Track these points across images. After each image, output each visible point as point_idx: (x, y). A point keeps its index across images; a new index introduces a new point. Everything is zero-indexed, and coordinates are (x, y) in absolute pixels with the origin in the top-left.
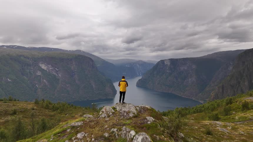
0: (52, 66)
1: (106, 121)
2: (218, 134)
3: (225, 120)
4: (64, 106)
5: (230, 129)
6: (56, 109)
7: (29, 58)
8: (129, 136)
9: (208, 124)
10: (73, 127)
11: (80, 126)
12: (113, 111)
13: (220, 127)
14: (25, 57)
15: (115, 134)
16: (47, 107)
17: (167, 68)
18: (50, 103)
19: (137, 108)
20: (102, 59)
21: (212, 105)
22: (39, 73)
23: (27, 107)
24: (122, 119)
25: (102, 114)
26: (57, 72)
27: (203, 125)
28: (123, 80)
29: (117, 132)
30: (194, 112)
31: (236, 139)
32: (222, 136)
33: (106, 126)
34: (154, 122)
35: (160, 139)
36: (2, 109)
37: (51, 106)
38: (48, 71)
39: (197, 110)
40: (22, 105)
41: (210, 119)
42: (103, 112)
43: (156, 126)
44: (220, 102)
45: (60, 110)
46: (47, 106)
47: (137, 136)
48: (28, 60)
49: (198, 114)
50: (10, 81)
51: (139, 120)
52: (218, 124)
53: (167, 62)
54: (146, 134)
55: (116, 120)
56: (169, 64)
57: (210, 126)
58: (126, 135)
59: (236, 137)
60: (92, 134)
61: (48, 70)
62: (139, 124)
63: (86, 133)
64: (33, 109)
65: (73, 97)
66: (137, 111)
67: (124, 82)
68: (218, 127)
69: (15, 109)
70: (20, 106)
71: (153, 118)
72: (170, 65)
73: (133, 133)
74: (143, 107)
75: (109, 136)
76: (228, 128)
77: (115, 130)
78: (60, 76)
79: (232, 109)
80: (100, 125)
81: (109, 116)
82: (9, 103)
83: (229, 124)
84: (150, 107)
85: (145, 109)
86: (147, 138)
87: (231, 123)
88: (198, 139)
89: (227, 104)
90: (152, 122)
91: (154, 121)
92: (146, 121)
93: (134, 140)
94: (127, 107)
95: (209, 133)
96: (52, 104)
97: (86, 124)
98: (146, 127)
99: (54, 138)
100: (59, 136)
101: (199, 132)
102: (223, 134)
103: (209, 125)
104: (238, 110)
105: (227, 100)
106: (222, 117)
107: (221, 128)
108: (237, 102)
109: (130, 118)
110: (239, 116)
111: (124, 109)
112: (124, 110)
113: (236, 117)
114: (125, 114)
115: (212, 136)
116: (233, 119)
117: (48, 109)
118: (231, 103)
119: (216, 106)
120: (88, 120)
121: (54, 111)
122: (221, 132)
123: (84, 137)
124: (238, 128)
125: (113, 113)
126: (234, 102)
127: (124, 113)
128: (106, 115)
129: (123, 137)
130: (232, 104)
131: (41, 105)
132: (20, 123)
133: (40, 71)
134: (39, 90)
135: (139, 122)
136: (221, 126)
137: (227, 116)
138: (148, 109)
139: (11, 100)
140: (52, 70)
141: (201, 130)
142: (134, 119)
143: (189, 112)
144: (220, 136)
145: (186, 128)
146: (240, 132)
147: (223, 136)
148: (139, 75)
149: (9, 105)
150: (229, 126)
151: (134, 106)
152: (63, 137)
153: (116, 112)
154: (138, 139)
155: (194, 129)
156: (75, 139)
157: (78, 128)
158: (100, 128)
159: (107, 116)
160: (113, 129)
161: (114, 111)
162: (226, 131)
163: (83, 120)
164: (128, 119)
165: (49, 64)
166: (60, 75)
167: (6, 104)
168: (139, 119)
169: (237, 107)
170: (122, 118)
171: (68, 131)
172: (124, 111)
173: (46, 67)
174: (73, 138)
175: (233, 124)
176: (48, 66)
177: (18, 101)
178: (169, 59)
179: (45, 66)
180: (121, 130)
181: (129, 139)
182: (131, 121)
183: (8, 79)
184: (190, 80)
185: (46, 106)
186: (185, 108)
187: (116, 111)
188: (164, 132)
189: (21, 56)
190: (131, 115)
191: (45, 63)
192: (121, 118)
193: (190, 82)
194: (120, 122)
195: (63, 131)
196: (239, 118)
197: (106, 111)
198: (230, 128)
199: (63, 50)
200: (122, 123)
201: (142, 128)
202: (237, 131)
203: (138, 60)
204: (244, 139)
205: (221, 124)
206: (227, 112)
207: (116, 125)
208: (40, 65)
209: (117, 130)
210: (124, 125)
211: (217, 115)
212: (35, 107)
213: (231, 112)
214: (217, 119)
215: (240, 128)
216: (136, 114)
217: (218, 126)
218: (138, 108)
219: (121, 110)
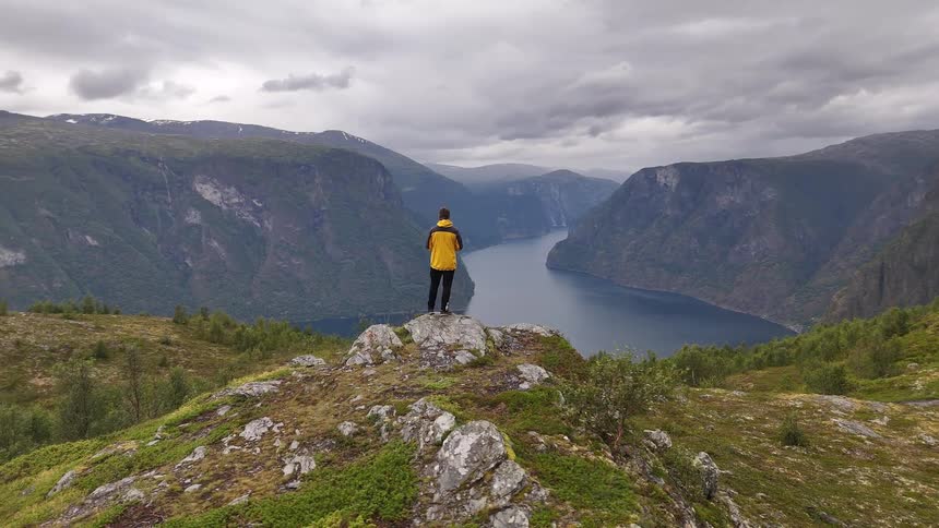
0: (240, 190)
1: (364, 380)
2: (830, 442)
3: (870, 392)
4: (279, 333)
5: (883, 426)
6: (248, 343)
7: (158, 161)
8: (427, 432)
9: (799, 405)
10: (241, 399)
11: (265, 395)
12: (397, 342)
13: (845, 417)
14: (143, 159)
15: (379, 428)
16: (216, 338)
17: (667, 200)
18: (227, 324)
19: (493, 331)
20: (422, 166)
21: (830, 337)
22: (194, 217)
23: (144, 336)
24: (423, 372)
25: (354, 353)
26: (257, 211)
27: (776, 407)
28: (441, 223)
29: (387, 419)
30: (759, 365)
31: (900, 464)
32: (844, 450)
33: (359, 397)
34: (546, 386)
35: (551, 448)
36: (56, 339)
37: (230, 334)
38: (224, 207)
39: (771, 357)
40: (126, 327)
41: (813, 386)
42: (361, 346)
43: (549, 401)
44: (861, 326)
45: (261, 349)
46: (217, 331)
47: (457, 434)
48: (153, 169)
49: (771, 369)
50: (95, 243)
51: (489, 377)
52: (837, 407)
53: (666, 177)
54: (494, 427)
55: (403, 376)
56: (673, 182)
57: (804, 412)
58: (416, 430)
59: (902, 455)
60: (297, 425)
61: (227, 205)
62: (485, 392)
63: (275, 422)
64: (167, 343)
65: (318, 304)
66: (491, 345)
67: (449, 234)
68: (836, 416)
69: (101, 343)
70: (119, 332)
71: (543, 371)
72: (678, 185)
73: (445, 421)
74: (521, 331)
75: (356, 434)
76: (878, 421)
77: (383, 410)
78: (270, 227)
79: (905, 351)
80: (339, 394)
81: (379, 362)
82: (82, 320)
83: (880, 407)
84: (551, 332)
85: (527, 340)
86: (491, 442)
87: (891, 404)
88: (745, 458)
89: (888, 333)
90: (536, 386)
91: (546, 380)
92: (514, 379)
93: (442, 449)
94: (453, 328)
95: (792, 438)
96: (235, 326)
97: (289, 388)
98: (507, 402)
99: (163, 438)
100: (184, 431)
101: (754, 432)
102: (851, 443)
103: (800, 409)
104: (929, 356)
105: (888, 320)
106: (862, 382)
107: (846, 422)
108: (926, 326)
109: (458, 370)
110: (928, 378)
111: (440, 334)
112: (439, 339)
113: (917, 382)
114: (441, 354)
115: (804, 451)
116: (903, 388)
117: (221, 342)
118: (904, 331)
119: (843, 340)
120: (300, 376)
121: (240, 350)
122: (844, 434)
123: (270, 434)
124: (915, 423)
125: (396, 351)
126: (916, 328)
127: (437, 351)
128: (368, 356)
129: (405, 439)
130: (908, 333)
131: (195, 328)
132: (86, 386)
133: (197, 207)
134: (197, 277)
135: (488, 383)
136: (849, 413)
137: (879, 380)
138: (537, 338)
139: (89, 310)
140: (240, 204)
141: (766, 426)
142: (470, 372)
143: (740, 362)
144: (839, 452)
145: (708, 418)
146: (921, 439)
147: (849, 449)
148: (559, 227)
149: (81, 326)
150: (881, 416)
151: (481, 325)
152: (195, 435)
153: (407, 347)
154: (457, 443)
155: (736, 424)
156: (230, 443)
157: (258, 401)
158: (335, 402)
159: (371, 362)
160: (375, 408)
161: (400, 343)
162: (864, 432)
163: (282, 377)
164: (445, 373)
165: (229, 186)
166: (268, 224)
167: (71, 322)
168: (490, 373)
169: (925, 344)
170: (423, 368)
171: (222, 412)
172: (439, 344)
173: (219, 195)
174: (226, 440)
175: (896, 407)
176: (226, 190)
177: (117, 313)
178: (675, 165)
179: (215, 192)
180: (403, 412)
181: (427, 444)
182: (456, 380)
183: (88, 238)
184: (754, 244)
185: (212, 333)
186: (727, 348)
187: (411, 341)
188: (577, 423)
189: (128, 153)
190: (463, 358)
191: (215, 180)
192: (420, 369)
193: (753, 253)
194: (414, 382)
195: (201, 414)
196: (929, 388)
197: (372, 342)
198: (885, 424)
199: (279, 133)
200: (419, 386)
201: (494, 405)
202: (911, 434)
203: (554, 170)
204: (931, 464)
205: (849, 405)
206: (884, 365)
207: (396, 394)
208: (199, 188)
209: (389, 413)
210: (426, 392)
211: (839, 372)
212: (174, 337)
213: (899, 363)
214: (839, 387)
215: (924, 424)
216: (483, 352)
217: (837, 412)
218: (496, 334)
219: (427, 339)
